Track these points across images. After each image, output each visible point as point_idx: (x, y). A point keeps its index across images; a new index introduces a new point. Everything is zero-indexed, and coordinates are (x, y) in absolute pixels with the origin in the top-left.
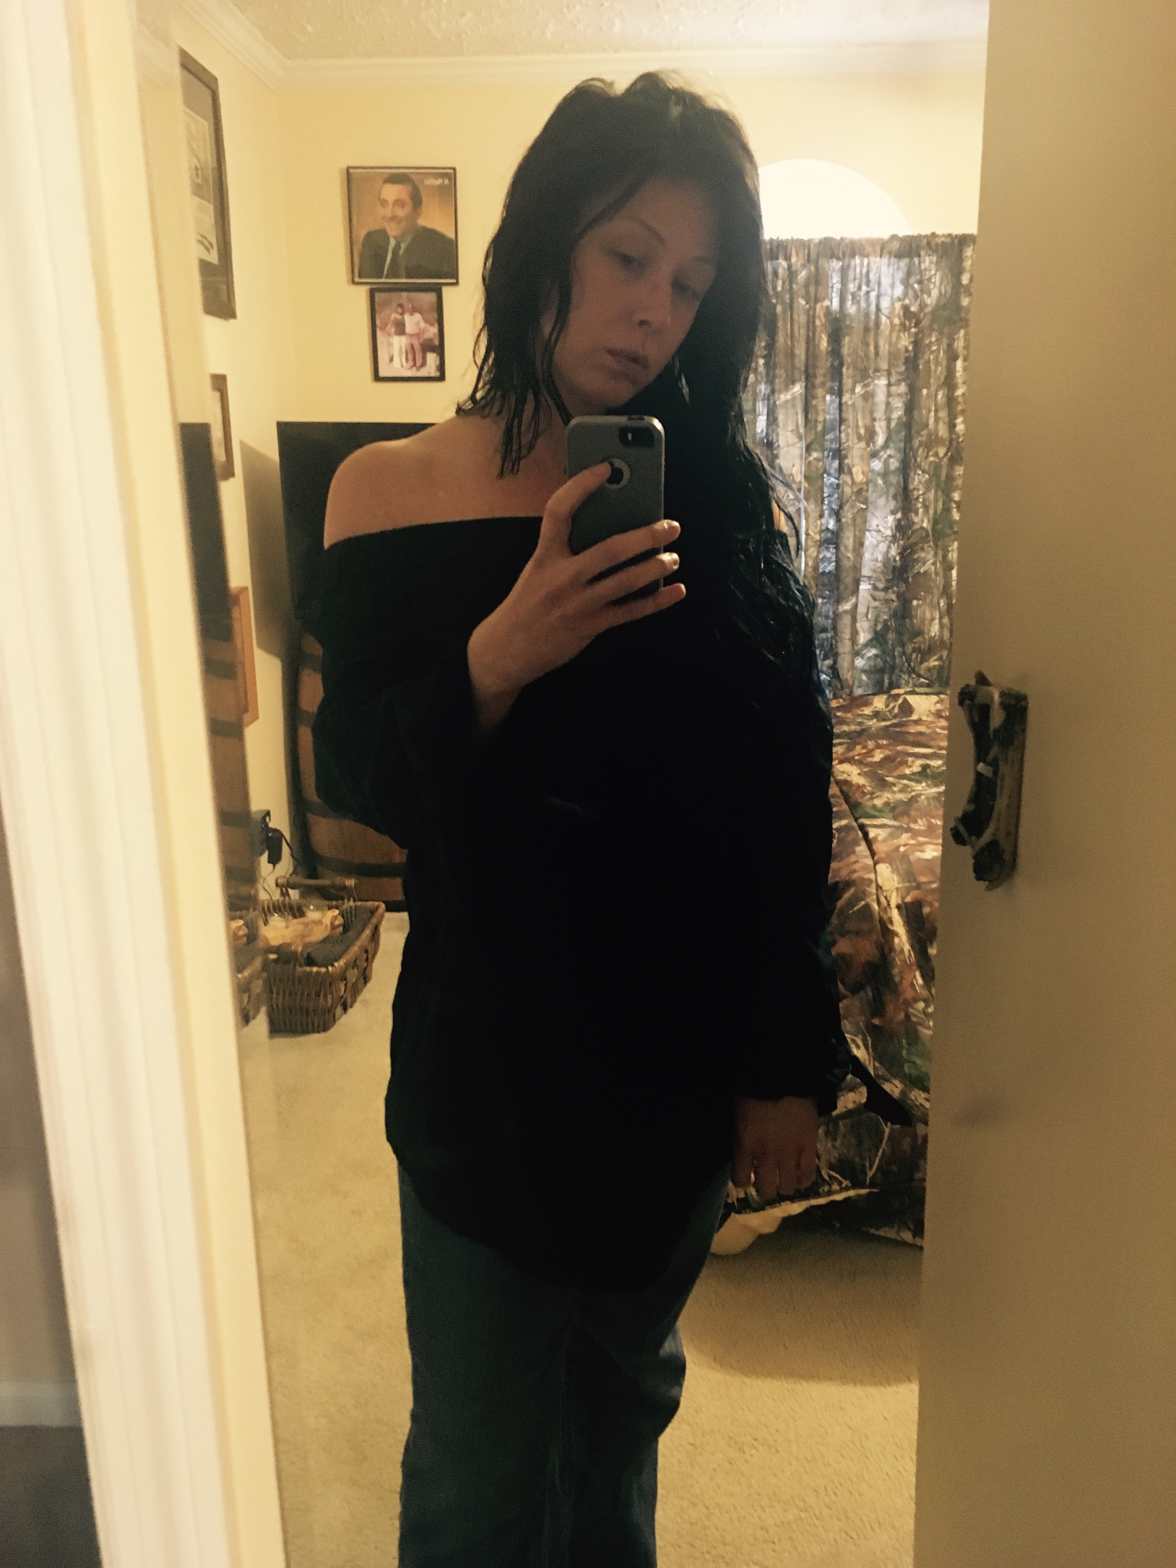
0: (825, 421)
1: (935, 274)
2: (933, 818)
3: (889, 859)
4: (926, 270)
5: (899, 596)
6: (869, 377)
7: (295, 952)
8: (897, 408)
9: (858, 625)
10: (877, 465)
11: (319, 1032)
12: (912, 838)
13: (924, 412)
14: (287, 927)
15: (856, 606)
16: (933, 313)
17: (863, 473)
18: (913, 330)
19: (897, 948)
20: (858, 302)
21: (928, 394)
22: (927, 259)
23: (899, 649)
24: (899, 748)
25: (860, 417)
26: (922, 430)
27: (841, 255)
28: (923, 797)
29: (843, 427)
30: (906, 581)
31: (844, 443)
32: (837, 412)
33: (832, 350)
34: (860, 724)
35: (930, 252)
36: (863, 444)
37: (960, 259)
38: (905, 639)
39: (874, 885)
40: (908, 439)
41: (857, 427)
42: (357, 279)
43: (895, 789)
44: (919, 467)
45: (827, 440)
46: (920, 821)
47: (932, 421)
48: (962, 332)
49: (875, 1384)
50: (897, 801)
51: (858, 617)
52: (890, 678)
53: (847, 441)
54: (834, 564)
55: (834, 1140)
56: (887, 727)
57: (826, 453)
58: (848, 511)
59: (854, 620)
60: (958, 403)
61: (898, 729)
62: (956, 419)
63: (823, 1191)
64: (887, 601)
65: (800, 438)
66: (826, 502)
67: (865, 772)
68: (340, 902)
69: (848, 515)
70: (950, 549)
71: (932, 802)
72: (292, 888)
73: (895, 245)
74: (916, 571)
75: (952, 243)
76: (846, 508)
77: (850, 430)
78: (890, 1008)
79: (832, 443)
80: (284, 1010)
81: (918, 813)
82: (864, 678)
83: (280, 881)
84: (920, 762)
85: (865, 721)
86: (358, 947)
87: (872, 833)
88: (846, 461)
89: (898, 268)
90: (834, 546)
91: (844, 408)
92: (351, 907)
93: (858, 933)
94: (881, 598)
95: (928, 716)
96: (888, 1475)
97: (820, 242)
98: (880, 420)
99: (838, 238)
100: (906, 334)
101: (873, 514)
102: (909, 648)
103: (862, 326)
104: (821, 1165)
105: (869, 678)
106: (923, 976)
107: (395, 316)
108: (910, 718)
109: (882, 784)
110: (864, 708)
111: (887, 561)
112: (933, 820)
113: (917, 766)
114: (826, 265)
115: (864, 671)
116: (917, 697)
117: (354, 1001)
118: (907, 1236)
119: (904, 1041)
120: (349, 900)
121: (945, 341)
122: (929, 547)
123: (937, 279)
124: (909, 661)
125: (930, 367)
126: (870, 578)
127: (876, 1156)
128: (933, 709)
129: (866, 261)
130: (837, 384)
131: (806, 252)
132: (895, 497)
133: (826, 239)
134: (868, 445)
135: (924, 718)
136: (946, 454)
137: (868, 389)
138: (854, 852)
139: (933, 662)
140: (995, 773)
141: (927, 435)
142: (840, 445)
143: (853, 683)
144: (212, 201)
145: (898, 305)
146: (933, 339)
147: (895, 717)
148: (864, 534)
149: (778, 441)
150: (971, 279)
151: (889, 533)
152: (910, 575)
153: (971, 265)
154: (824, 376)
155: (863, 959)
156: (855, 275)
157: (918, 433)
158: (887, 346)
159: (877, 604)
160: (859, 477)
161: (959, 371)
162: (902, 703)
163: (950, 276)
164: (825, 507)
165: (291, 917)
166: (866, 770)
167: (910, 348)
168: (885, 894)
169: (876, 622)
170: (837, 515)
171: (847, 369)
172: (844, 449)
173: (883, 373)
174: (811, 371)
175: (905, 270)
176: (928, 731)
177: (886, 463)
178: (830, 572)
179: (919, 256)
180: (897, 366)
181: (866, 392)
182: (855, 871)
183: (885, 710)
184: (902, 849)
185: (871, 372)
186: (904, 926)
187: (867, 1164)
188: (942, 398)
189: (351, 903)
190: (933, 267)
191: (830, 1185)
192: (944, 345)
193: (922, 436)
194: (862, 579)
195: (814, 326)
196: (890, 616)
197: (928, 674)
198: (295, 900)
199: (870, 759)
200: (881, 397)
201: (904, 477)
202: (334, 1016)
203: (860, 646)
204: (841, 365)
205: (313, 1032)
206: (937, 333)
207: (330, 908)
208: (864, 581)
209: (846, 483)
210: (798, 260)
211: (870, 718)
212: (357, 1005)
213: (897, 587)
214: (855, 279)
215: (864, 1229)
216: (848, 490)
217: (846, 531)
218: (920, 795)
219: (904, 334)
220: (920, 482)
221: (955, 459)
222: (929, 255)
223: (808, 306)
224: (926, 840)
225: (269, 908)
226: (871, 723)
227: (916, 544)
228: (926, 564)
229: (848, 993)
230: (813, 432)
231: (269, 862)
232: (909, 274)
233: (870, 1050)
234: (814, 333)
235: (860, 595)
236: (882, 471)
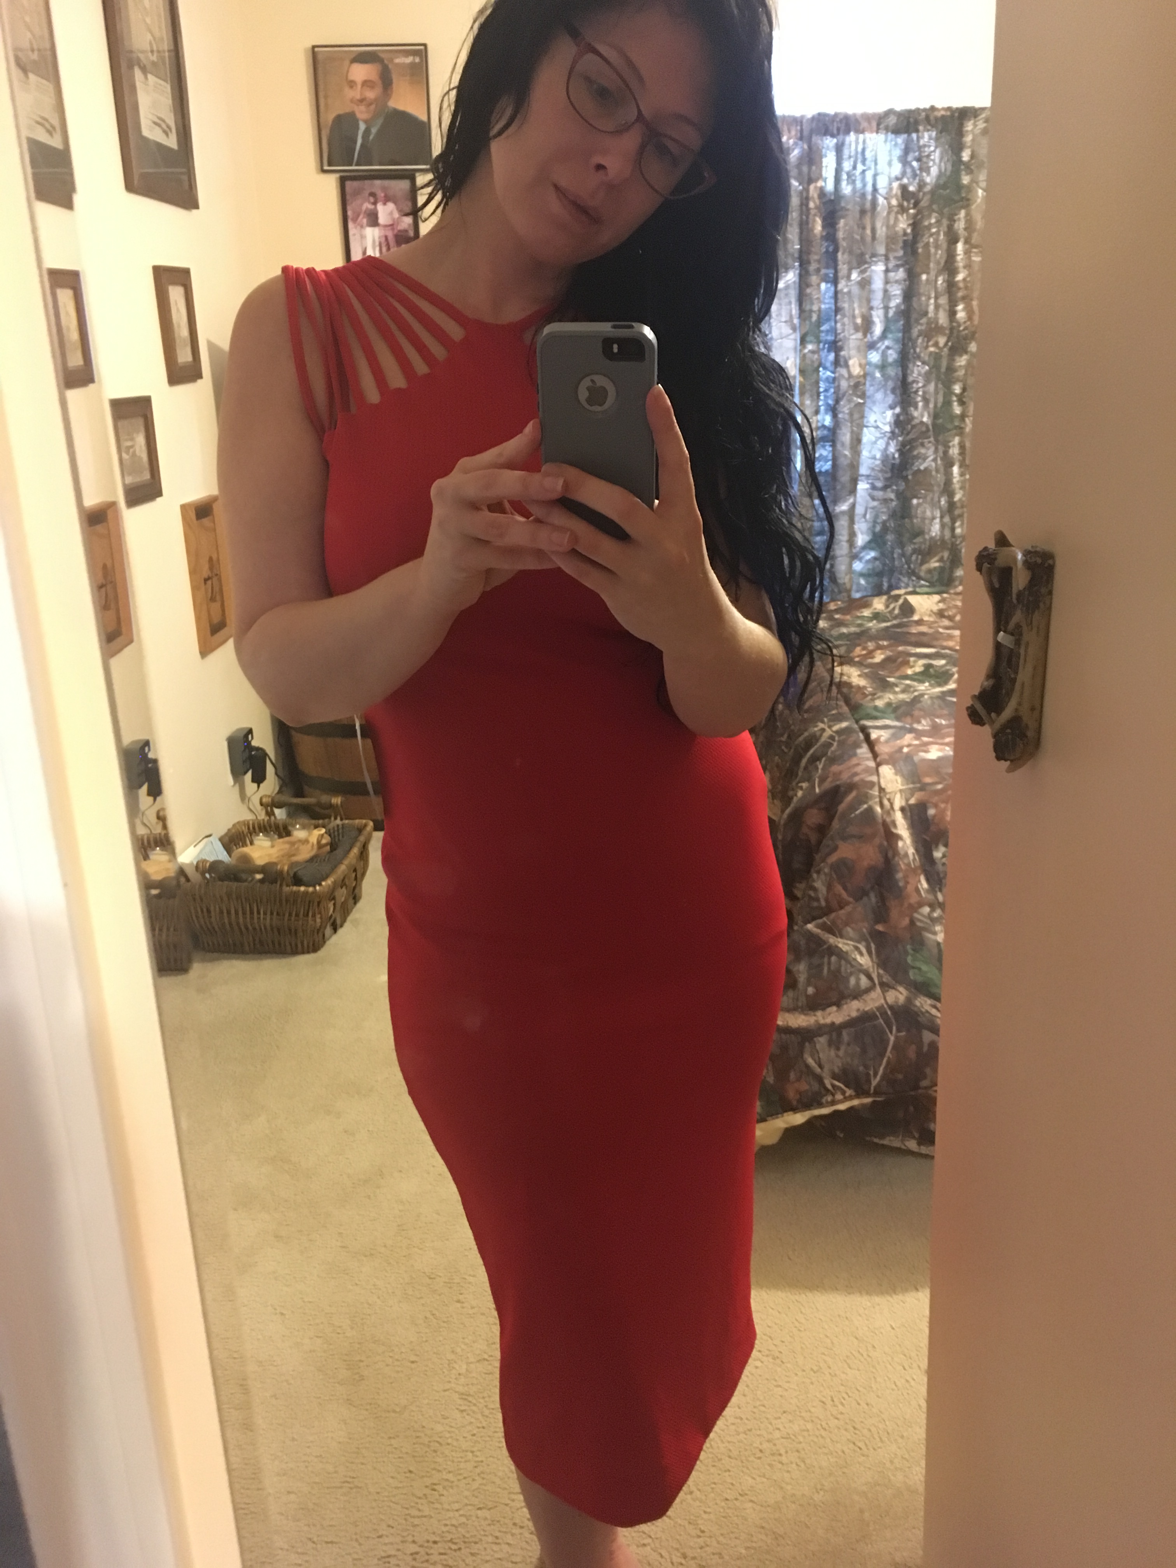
0: (820, 310)
1: (934, 151)
2: (938, 717)
3: (892, 760)
4: (925, 146)
5: (900, 495)
6: (866, 263)
7: (281, 872)
8: (895, 295)
9: (856, 527)
10: (874, 357)
11: (308, 952)
12: (916, 738)
13: (923, 298)
14: (273, 846)
15: (853, 507)
16: (933, 192)
17: (860, 365)
18: (912, 211)
19: (902, 853)
20: (854, 182)
21: (927, 280)
22: (926, 135)
23: (898, 551)
24: (901, 648)
25: (856, 305)
26: (921, 319)
27: (835, 132)
28: (926, 697)
29: (839, 317)
30: (905, 478)
31: (840, 334)
32: (833, 301)
33: (827, 234)
34: (860, 625)
35: (929, 127)
36: (859, 335)
37: (960, 133)
38: (905, 539)
39: (876, 788)
40: (907, 329)
41: (854, 317)
42: (326, 168)
43: (897, 689)
44: (918, 357)
45: (822, 332)
46: (923, 722)
47: (931, 308)
48: (963, 213)
49: (882, 1293)
50: (900, 701)
51: (856, 519)
52: (889, 581)
53: (843, 331)
54: (830, 463)
55: (838, 1049)
56: (887, 627)
57: (821, 345)
58: (845, 406)
59: (852, 521)
60: (959, 289)
61: (899, 630)
62: (956, 306)
63: (827, 1100)
64: (886, 501)
65: (794, 329)
66: (822, 398)
67: (866, 674)
68: (326, 821)
69: (845, 409)
70: (951, 444)
71: (937, 702)
72: (278, 807)
73: (892, 120)
74: (916, 468)
75: (952, 116)
76: (842, 403)
77: (846, 320)
78: (894, 914)
79: (827, 335)
80: (272, 929)
81: (922, 713)
82: (862, 582)
83: (264, 800)
84: (922, 662)
85: (865, 622)
86: (346, 866)
87: (874, 735)
88: (842, 353)
89: (896, 145)
90: (831, 444)
91: (839, 296)
92: (338, 826)
93: (860, 837)
94: (880, 498)
95: (930, 616)
96: (896, 1386)
97: (813, 118)
98: (878, 309)
99: (832, 113)
100: (905, 215)
101: (871, 409)
102: (909, 549)
103: (858, 208)
104: (824, 1075)
105: (867, 582)
106: (928, 880)
107: (367, 206)
108: (911, 619)
109: (885, 686)
110: (863, 610)
111: (885, 458)
112: (937, 720)
113: (920, 666)
114: (819, 142)
115: (862, 575)
116: (918, 597)
117: (344, 921)
118: (912, 1145)
119: (909, 947)
120: (336, 819)
121: (945, 222)
122: (930, 442)
123: (936, 156)
124: (908, 562)
125: (929, 251)
126: (868, 476)
127: (880, 1065)
128: (935, 608)
129: (861, 136)
130: (833, 271)
131: (799, 128)
132: (893, 391)
133: (819, 114)
134: (865, 335)
135: (926, 618)
136: (946, 344)
137: (864, 276)
138: (855, 755)
139: (934, 564)
140: (1018, 643)
141: (927, 324)
142: (836, 337)
143: (851, 586)
144: (169, 82)
145: (895, 185)
146: (933, 221)
147: (896, 618)
148: (862, 430)
149: (770, 332)
150: (972, 156)
151: (887, 428)
152: (910, 472)
153: (973, 140)
154: (819, 261)
155: (865, 864)
156: (850, 152)
157: (917, 321)
158: (884, 229)
159: (875, 503)
160: (856, 370)
161: (959, 255)
162: (903, 604)
163: (950, 152)
164: (821, 403)
165: (276, 837)
166: (866, 671)
167: (909, 231)
168: (888, 796)
169: (875, 522)
170: (834, 410)
171: (843, 254)
172: (840, 340)
173: (880, 258)
174: (805, 258)
175: (903, 147)
176: (931, 631)
177: (884, 355)
178: (827, 471)
179: (917, 131)
180: (895, 251)
181: (863, 278)
182: (856, 774)
183: (885, 611)
184: (905, 750)
185: (867, 256)
186: (908, 829)
187: (872, 1073)
188: (942, 284)
189: (338, 822)
190: (932, 143)
191: (833, 1095)
192: (944, 228)
193: (921, 325)
194: (860, 478)
195: (808, 209)
196: (889, 515)
197: (929, 576)
198: (282, 819)
199: (870, 661)
200: (878, 284)
201: (902, 371)
202: (324, 935)
203: (858, 549)
204: (836, 250)
205: (303, 953)
206: (936, 215)
207: (316, 827)
208: (862, 481)
209: (842, 376)
210: (789, 138)
211: (870, 619)
212: (347, 925)
213: (896, 486)
214: (850, 157)
215: (868, 1139)
216: (844, 384)
217: (843, 428)
218: (922, 695)
219: (903, 217)
220: (919, 374)
221: (957, 347)
222: (928, 130)
223: (801, 188)
224: (931, 740)
225: (254, 828)
226: (871, 624)
227: (914, 440)
228: (927, 461)
229: (851, 900)
230: (807, 322)
231: (253, 781)
232: (907, 151)
233: (874, 956)
234: (807, 217)
235: (858, 495)
236: (880, 363)
